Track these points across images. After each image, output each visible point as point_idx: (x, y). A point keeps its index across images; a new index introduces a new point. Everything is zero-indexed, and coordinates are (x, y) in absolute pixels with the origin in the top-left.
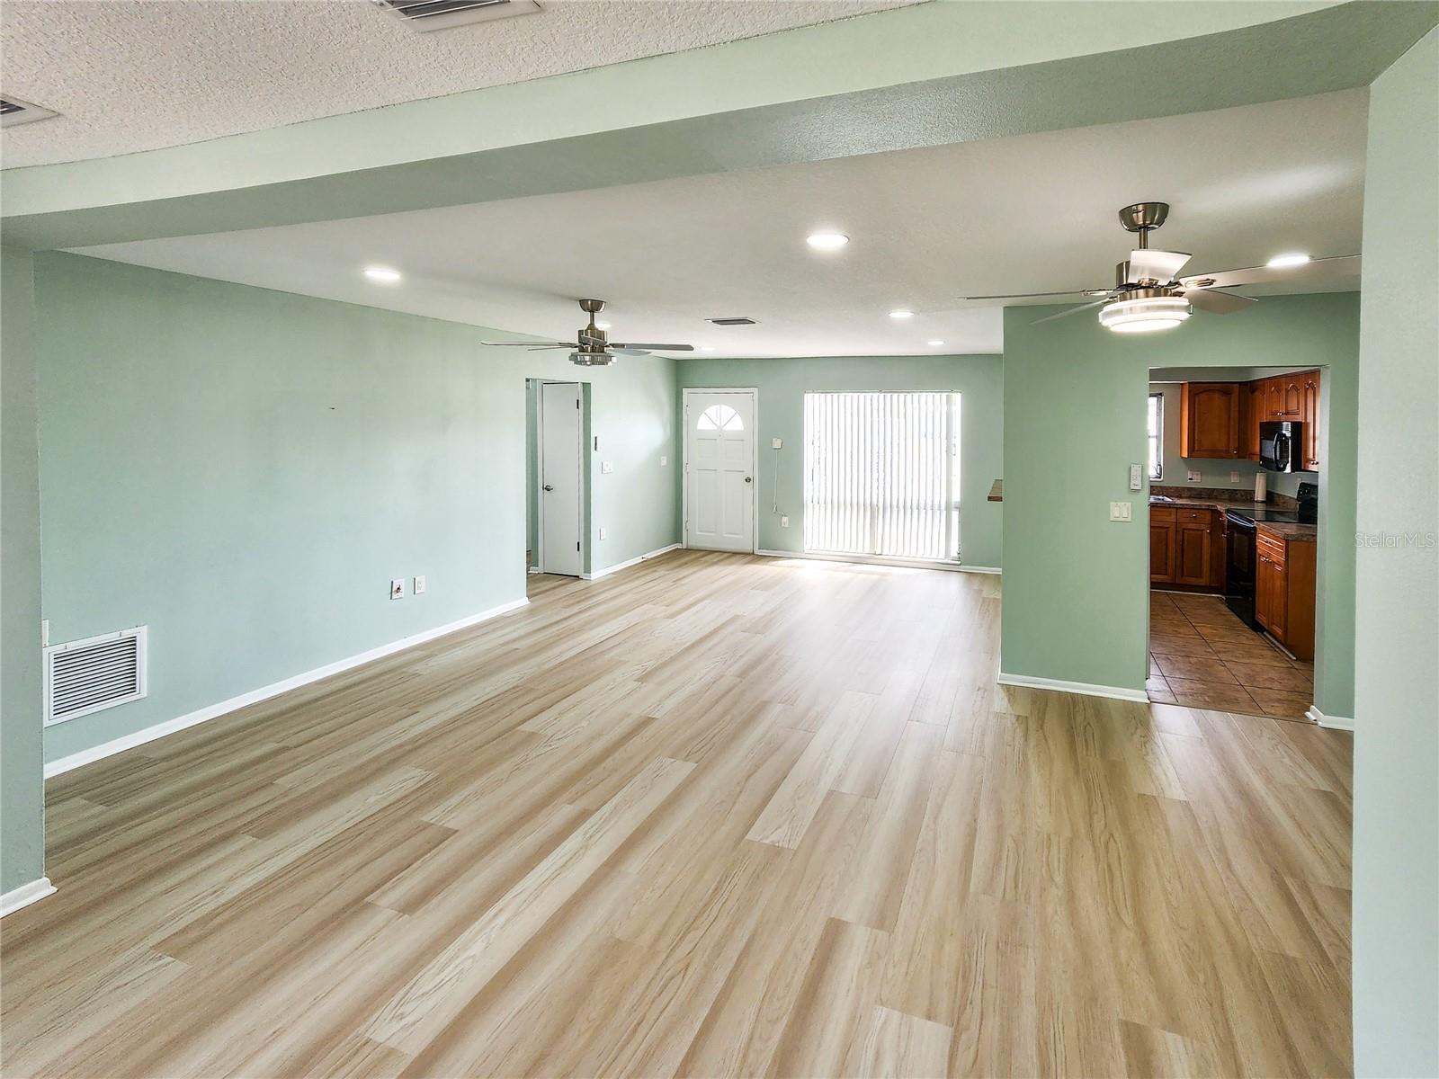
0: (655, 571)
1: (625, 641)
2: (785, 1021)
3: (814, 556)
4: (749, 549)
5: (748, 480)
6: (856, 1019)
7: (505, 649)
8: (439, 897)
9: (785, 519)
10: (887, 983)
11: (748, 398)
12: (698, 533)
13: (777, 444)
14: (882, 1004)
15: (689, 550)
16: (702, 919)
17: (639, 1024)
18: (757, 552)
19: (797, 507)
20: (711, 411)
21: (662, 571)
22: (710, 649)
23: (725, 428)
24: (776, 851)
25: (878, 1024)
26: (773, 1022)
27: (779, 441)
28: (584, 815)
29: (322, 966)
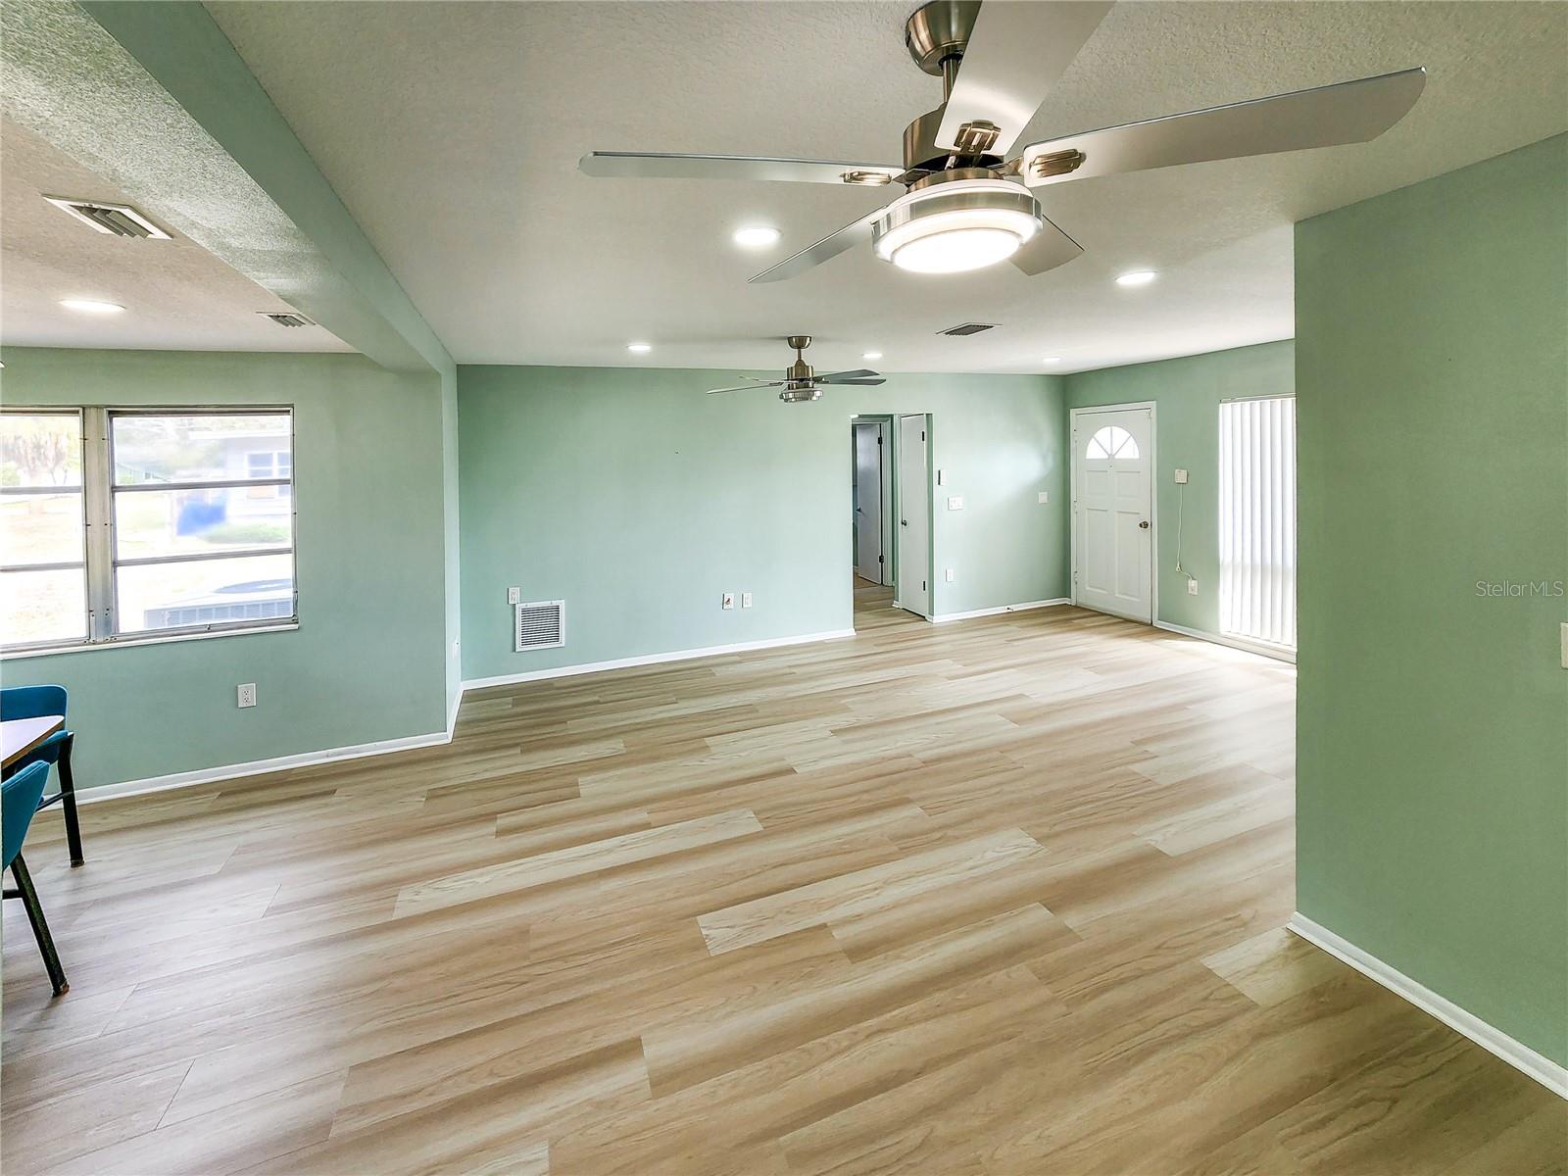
0: (1007, 625)
1: (877, 691)
2: (496, 1081)
3: (1236, 644)
4: (1147, 618)
5: (1144, 525)
6: (522, 1135)
7: (787, 671)
8: (517, 835)
9: (1192, 584)
10: (581, 1134)
11: (1144, 415)
12: (1088, 588)
13: (1181, 476)
14: (552, 1147)
15: (1078, 608)
16: (579, 957)
17: (455, 996)
18: (1157, 624)
19: (1211, 567)
20: (1103, 434)
21: (1013, 628)
22: (938, 724)
23: (1117, 457)
24: (699, 945)
25: (526, 1156)
26: (491, 1074)
27: (1184, 472)
28: (646, 826)
29: (443, 840)
